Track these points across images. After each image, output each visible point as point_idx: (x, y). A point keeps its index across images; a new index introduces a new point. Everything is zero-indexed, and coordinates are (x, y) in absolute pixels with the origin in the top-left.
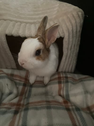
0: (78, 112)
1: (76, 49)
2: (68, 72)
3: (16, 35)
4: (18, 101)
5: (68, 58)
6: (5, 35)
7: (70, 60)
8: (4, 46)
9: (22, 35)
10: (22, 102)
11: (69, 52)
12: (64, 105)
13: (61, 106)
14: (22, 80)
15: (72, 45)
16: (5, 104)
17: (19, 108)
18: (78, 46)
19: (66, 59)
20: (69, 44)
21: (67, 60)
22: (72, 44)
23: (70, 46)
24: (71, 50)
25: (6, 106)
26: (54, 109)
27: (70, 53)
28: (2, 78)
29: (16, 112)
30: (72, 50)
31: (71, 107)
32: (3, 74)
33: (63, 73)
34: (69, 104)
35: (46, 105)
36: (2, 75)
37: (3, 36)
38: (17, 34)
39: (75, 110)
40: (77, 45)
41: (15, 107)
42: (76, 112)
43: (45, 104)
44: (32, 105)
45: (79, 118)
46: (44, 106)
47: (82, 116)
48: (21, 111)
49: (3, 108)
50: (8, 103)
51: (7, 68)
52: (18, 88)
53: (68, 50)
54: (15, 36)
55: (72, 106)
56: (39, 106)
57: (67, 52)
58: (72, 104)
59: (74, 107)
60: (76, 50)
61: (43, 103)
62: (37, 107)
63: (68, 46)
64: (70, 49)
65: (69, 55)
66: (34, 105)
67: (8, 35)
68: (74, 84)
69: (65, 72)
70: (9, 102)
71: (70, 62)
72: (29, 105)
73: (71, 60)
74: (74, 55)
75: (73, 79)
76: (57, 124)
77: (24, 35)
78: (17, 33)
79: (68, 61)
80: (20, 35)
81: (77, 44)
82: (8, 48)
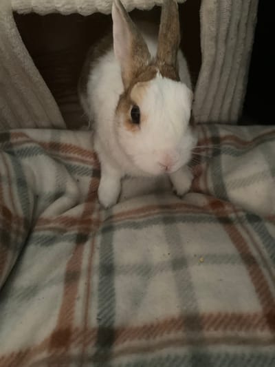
0: (256, 224)
1: (245, 39)
2: (220, 122)
3: (44, 9)
4: (84, 212)
5: (217, 72)
6: (11, 13)
7: (225, 78)
8: (15, 51)
9: (63, 6)
10: (94, 216)
11: (222, 49)
12: (211, 211)
13: (204, 215)
14: (88, 159)
15: (229, 25)
16: (48, 221)
17: (88, 230)
18: (251, 30)
19: (211, 75)
20: (219, 19)
21: (216, 80)
22: (230, 21)
23: (223, 28)
24: (226, 42)
25: (52, 225)
26: (184, 222)
27: (225, 53)
28: (30, 155)
29: (81, 239)
30: (232, 42)
31: (232, 216)
32: (28, 142)
33: (205, 126)
34: (227, 208)
35: (160, 216)
36: (28, 145)
37: (5, 19)
38: (49, 5)
39: (246, 221)
40: (246, 24)
41: (76, 227)
42: (249, 226)
43: (158, 213)
44: (123, 218)
45: (257, 238)
46: (156, 216)
47: (267, 233)
48: (94, 235)
49: (45, 229)
50: (55, 217)
51: (37, 127)
52: (78, 181)
53: (217, 42)
54: (43, 13)
55: (236, 211)
56: (141, 220)
57: (213, 52)
58: (237, 208)
59: (241, 214)
60: (244, 42)
61: (152, 212)
62: (137, 221)
63: (218, 29)
64: (224, 38)
65: (220, 62)
66: (128, 218)
67: (19, 12)
68: (238, 155)
69: (210, 123)
70: (59, 216)
71: (223, 87)
72: (114, 219)
73: (229, 80)
74: (239, 60)
75: (236, 139)
76: (195, 256)
77: (69, 6)
78: (48, 2)
79: (219, 83)
80: (58, 6)
81: (248, 21)
82: (28, 56)
